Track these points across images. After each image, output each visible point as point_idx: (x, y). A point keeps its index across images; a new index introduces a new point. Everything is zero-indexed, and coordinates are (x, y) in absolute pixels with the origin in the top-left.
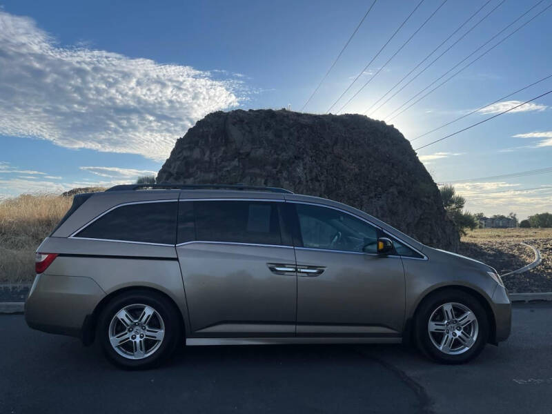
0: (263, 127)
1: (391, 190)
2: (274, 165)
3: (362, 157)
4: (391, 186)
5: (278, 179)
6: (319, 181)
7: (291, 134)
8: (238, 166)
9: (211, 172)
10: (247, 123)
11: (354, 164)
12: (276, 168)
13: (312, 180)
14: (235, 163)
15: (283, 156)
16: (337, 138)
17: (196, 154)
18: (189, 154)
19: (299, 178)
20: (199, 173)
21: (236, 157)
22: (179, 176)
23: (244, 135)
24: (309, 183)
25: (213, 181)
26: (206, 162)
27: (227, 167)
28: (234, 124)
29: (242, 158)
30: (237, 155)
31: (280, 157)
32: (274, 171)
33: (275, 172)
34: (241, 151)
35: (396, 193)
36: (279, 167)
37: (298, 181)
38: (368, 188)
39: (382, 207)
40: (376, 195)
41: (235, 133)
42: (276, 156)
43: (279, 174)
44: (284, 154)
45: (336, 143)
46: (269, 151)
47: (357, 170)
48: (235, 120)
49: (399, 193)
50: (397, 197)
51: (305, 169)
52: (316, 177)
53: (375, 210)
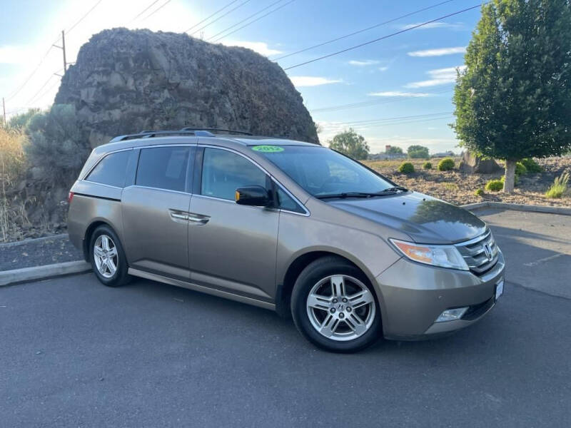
0: (186, 55)
2: (206, 98)
3: (265, 95)
5: (212, 115)
6: (245, 118)
7: (213, 66)
8: (171, 99)
9: (141, 103)
10: (170, 49)
12: (207, 103)
13: (240, 117)
14: (166, 94)
15: (214, 90)
16: (241, 73)
17: (116, 80)
18: (105, 79)
19: (230, 114)
20: (126, 103)
21: (165, 88)
22: (97, 107)
23: (170, 62)
24: (239, 119)
25: (145, 115)
26: (132, 91)
27: (157, 99)
28: (158, 47)
29: (172, 89)
30: (166, 85)
31: (211, 90)
32: (208, 105)
33: (208, 108)
34: (170, 81)
35: (296, 131)
36: (211, 101)
37: (229, 118)
38: (279, 126)
41: (162, 59)
42: (206, 89)
43: (212, 110)
44: (213, 88)
46: (196, 82)
48: (158, 44)
51: (232, 105)
52: (242, 114)
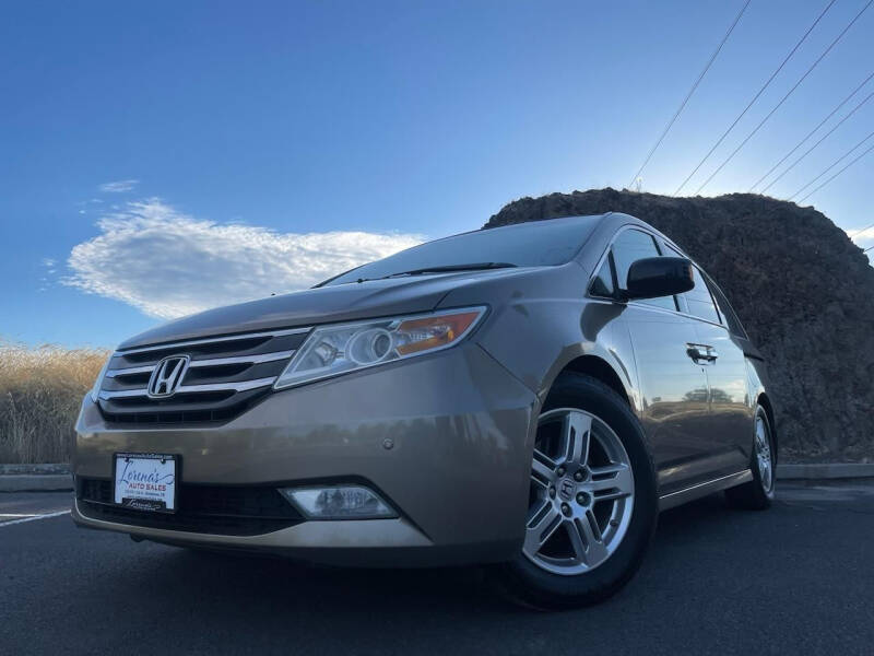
1: (830, 308)
3: (769, 257)
4: (831, 301)
11: (758, 268)
16: (721, 231)
38: (791, 304)
39: (819, 337)
40: (806, 316)
45: (719, 237)
47: (764, 277)
49: (845, 313)
50: (843, 320)
53: (808, 341)
